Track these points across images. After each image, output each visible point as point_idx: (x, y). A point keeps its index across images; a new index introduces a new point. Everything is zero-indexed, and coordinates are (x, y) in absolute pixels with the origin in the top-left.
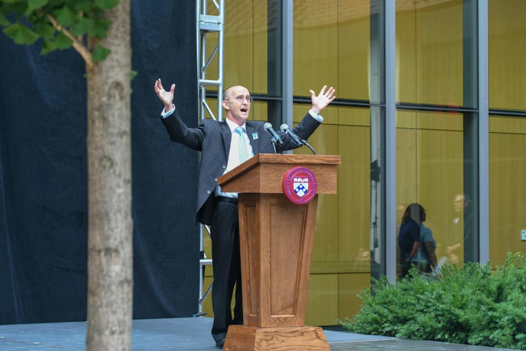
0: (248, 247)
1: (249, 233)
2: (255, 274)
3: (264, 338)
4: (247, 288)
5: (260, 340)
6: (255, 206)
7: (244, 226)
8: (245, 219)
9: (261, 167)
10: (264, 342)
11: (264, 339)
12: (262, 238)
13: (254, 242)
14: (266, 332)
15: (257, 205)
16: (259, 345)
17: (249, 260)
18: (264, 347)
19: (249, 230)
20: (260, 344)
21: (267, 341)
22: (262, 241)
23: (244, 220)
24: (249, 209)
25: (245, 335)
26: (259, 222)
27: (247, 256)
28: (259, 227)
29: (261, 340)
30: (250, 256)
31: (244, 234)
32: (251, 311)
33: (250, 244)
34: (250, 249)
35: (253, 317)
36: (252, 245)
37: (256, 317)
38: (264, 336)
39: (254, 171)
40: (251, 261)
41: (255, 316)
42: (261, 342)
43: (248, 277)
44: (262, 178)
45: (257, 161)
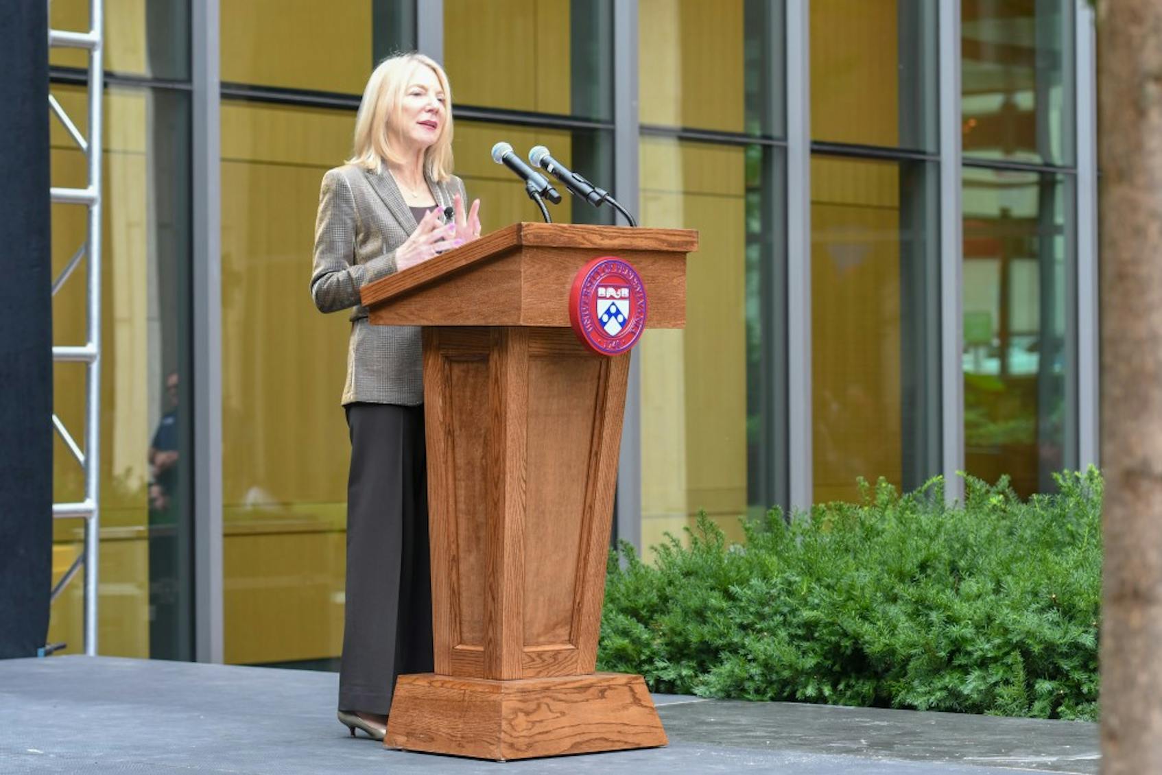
0: (455, 467)
1: (457, 433)
2: (478, 539)
3: (521, 705)
4: (449, 575)
5: (513, 713)
6: (485, 360)
7: (444, 413)
8: (447, 395)
9: (523, 257)
10: (521, 715)
11: (521, 710)
12: (509, 443)
13: (478, 453)
14: (523, 691)
15: (495, 356)
16: (511, 724)
17: (456, 502)
18: (523, 731)
19: (456, 424)
20: (513, 723)
21: (527, 714)
22: (509, 454)
23: (444, 397)
24: (457, 371)
25: (463, 700)
26: (501, 401)
27: (451, 492)
28: (499, 417)
29: (516, 711)
30: (462, 492)
31: (442, 433)
32: (461, 638)
33: (461, 461)
34: (461, 474)
35: (471, 652)
36: (470, 463)
37: (484, 652)
38: (520, 701)
39: (498, 267)
40: (462, 506)
41: (481, 649)
42: (513, 719)
43: (453, 547)
44: (525, 286)
45: (515, 242)
